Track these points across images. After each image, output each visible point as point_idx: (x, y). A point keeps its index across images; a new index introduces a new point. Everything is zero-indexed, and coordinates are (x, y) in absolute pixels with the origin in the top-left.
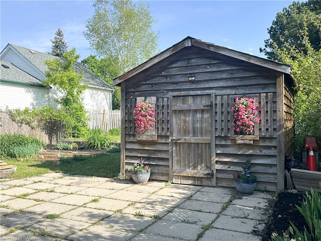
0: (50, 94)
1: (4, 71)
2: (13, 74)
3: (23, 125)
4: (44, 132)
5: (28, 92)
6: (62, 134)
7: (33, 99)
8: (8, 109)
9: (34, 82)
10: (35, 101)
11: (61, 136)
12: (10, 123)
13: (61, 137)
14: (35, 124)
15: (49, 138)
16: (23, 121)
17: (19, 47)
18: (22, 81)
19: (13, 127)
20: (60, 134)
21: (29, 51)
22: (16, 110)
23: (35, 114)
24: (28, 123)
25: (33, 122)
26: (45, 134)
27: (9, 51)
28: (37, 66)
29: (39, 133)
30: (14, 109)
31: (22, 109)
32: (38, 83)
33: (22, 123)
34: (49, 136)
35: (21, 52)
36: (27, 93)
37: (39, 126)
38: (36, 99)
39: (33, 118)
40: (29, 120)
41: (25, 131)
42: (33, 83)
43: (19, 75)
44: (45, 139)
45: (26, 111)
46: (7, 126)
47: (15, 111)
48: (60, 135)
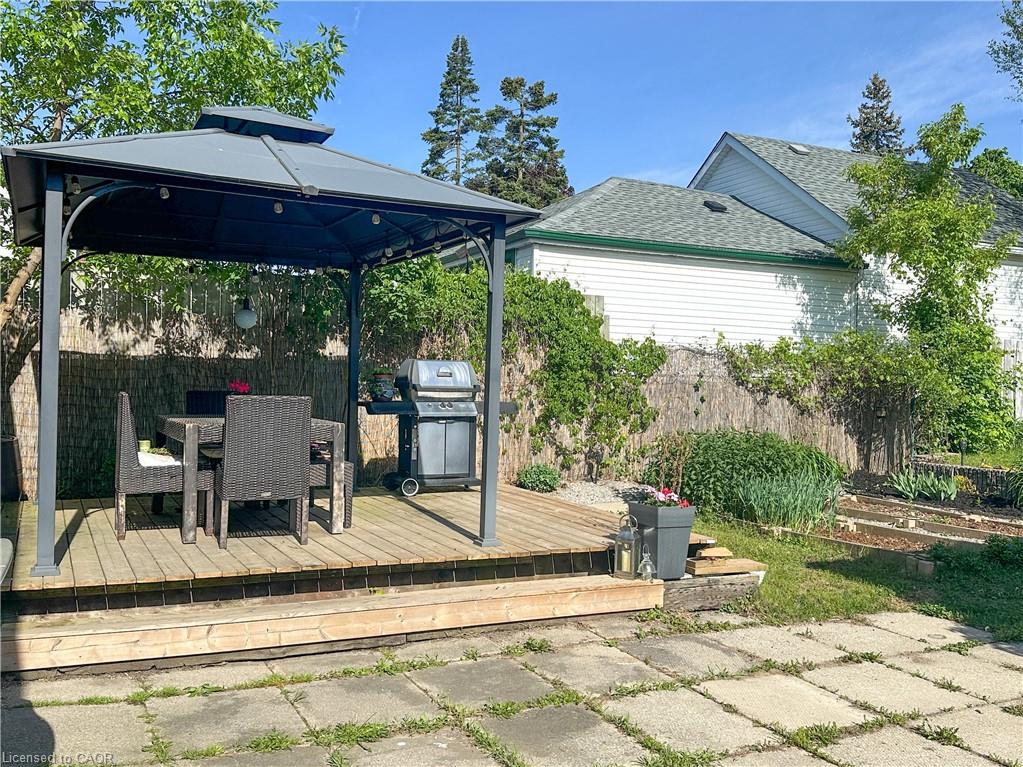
0: (860, 290)
1: (712, 220)
2: (738, 229)
3: (773, 399)
4: (843, 428)
5: (784, 285)
6: (908, 436)
7: (802, 311)
8: (723, 345)
9: (806, 249)
10: (809, 315)
11: (904, 445)
12: (730, 390)
13: (907, 449)
14: (810, 396)
15: (859, 450)
16: (774, 387)
17: (758, 139)
18: (768, 250)
19: (738, 405)
20: (904, 437)
21: (790, 148)
22: (750, 349)
23: (811, 360)
24: (789, 393)
25: (803, 389)
26: (845, 433)
27: (725, 157)
28: (815, 195)
29: (825, 427)
30: (744, 344)
31: (769, 343)
32: (819, 253)
33: (766, 391)
34: (859, 442)
35: (763, 154)
36: (782, 287)
37: (824, 403)
38: (814, 308)
39: (804, 375)
40: (791, 383)
41: (778, 419)
42: (804, 252)
43: (758, 232)
44: (846, 452)
45: (781, 351)
46: (720, 403)
47: (745, 351)
48: (900, 440)
